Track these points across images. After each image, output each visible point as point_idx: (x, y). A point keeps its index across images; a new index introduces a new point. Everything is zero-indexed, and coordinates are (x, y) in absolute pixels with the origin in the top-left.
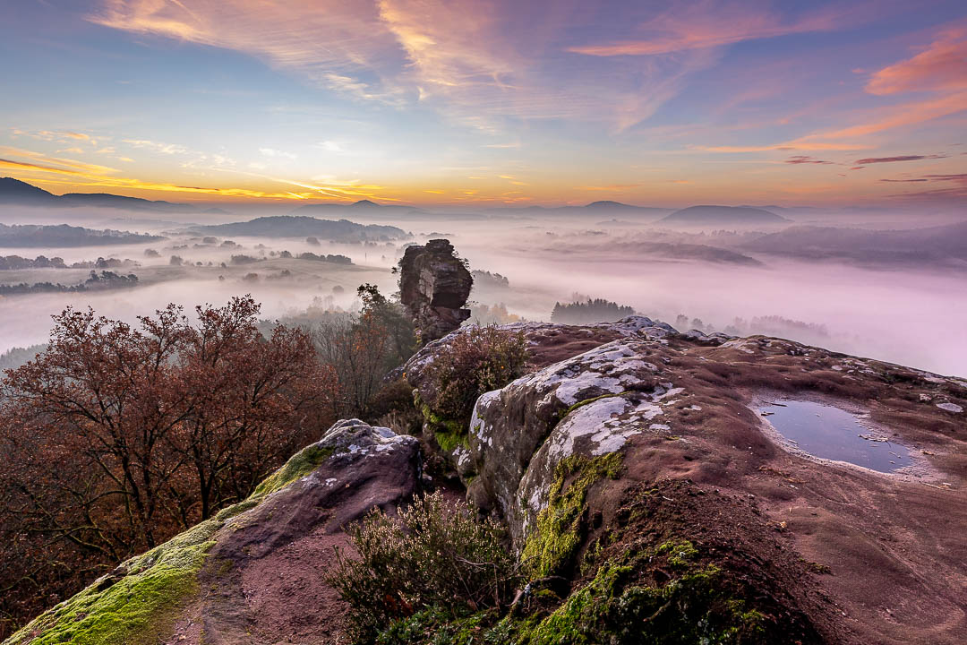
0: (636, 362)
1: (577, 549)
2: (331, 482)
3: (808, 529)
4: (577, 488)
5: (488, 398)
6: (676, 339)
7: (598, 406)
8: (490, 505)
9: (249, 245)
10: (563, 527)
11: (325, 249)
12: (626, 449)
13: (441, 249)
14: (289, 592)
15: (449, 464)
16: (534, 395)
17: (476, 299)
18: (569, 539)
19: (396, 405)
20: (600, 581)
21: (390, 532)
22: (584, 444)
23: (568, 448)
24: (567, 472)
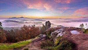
0: (63, 30)
1: (59, 43)
2: (41, 38)
3: (74, 38)
4: (59, 39)
5: (52, 33)
6: (65, 28)
7: (60, 33)
8: (52, 40)
9: (35, 21)
10: (58, 41)
11: (40, 22)
12: (62, 36)
13: (49, 22)
14: (37, 44)
15: (49, 37)
16: (56, 33)
17: (51, 25)
18: (58, 42)
19: (45, 33)
20: (61, 44)
21: (44, 42)
22: (59, 36)
23: (58, 36)
24: (58, 38)
